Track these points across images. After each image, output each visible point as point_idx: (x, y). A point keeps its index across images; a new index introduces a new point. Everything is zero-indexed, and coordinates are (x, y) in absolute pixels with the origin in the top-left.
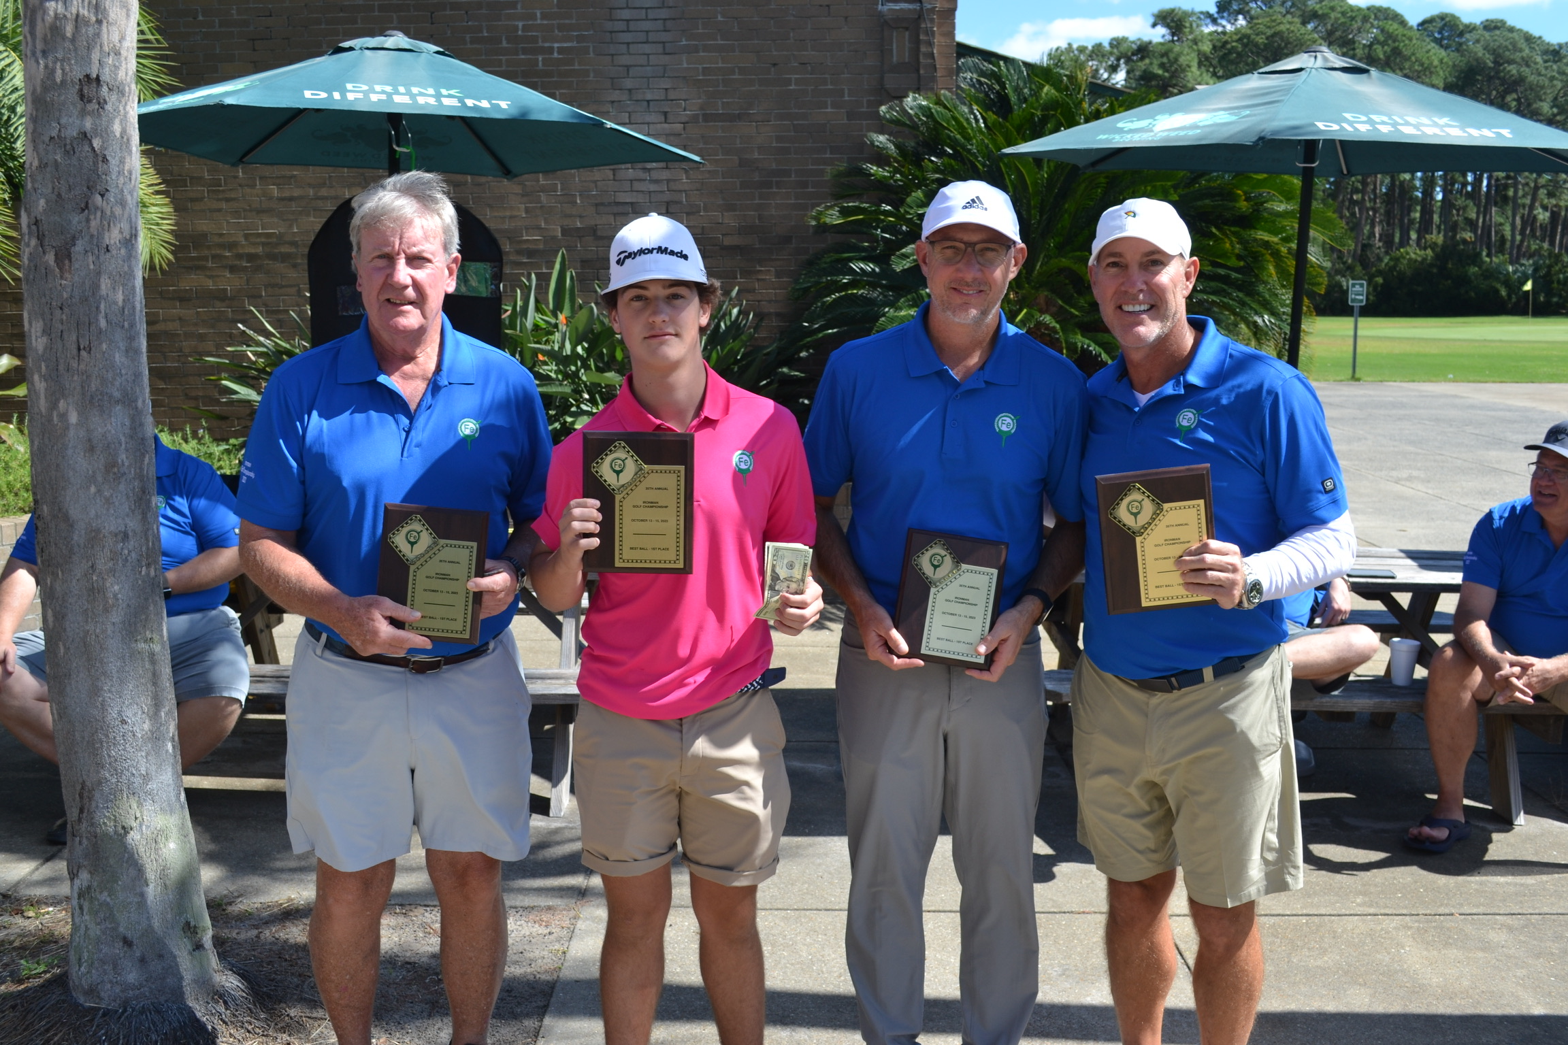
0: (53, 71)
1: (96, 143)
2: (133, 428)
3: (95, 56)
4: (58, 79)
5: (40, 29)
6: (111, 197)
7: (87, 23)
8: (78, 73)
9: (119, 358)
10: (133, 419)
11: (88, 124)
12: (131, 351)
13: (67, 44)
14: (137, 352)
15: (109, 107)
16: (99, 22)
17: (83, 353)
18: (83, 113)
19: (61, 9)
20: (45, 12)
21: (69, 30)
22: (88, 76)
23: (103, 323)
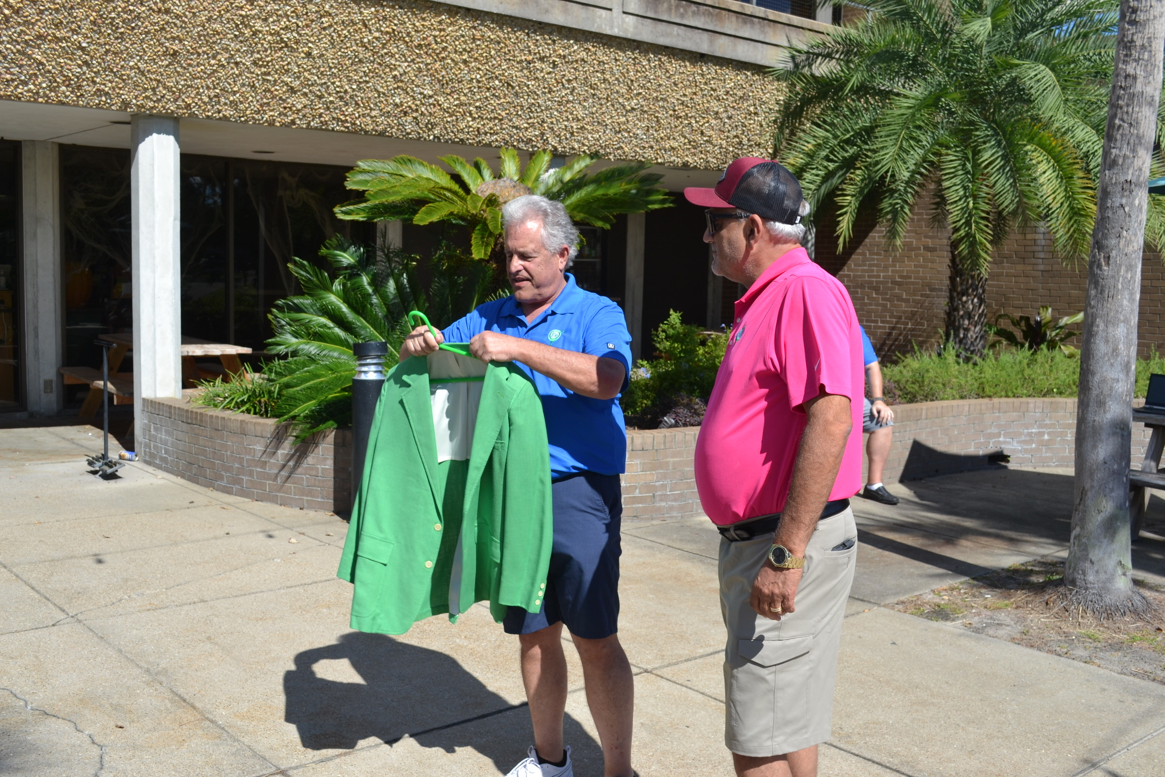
0: (1112, 178)
1: (1127, 209)
2: (1128, 334)
3: (1130, 172)
4: (1114, 181)
5: (1108, 161)
6: (1130, 232)
7: (1128, 158)
8: (1122, 179)
9: (1125, 302)
10: (1128, 329)
11: (1124, 201)
12: (1131, 300)
13: (1119, 167)
14: (1134, 300)
15: (1134, 193)
16: (1134, 157)
17: (1110, 299)
18: (1122, 196)
19: (1118, 152)
20: (1111, 153)
21: (1120, 161)
22: (1126, 181)
23: (1120, 287)
